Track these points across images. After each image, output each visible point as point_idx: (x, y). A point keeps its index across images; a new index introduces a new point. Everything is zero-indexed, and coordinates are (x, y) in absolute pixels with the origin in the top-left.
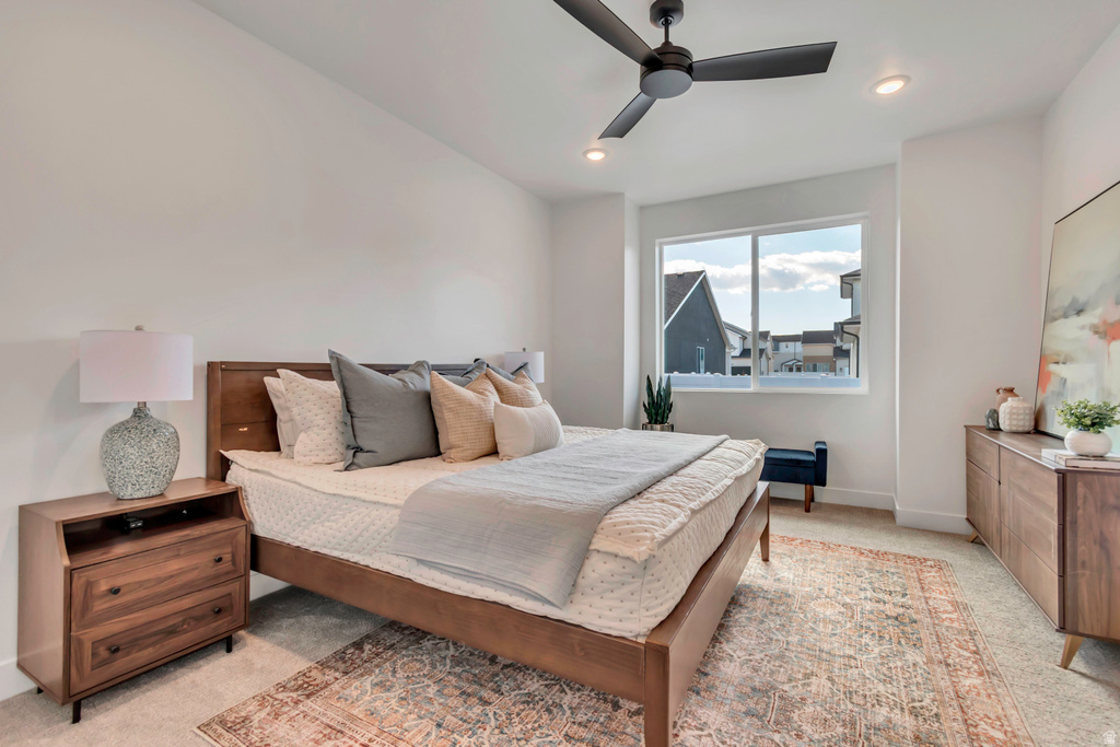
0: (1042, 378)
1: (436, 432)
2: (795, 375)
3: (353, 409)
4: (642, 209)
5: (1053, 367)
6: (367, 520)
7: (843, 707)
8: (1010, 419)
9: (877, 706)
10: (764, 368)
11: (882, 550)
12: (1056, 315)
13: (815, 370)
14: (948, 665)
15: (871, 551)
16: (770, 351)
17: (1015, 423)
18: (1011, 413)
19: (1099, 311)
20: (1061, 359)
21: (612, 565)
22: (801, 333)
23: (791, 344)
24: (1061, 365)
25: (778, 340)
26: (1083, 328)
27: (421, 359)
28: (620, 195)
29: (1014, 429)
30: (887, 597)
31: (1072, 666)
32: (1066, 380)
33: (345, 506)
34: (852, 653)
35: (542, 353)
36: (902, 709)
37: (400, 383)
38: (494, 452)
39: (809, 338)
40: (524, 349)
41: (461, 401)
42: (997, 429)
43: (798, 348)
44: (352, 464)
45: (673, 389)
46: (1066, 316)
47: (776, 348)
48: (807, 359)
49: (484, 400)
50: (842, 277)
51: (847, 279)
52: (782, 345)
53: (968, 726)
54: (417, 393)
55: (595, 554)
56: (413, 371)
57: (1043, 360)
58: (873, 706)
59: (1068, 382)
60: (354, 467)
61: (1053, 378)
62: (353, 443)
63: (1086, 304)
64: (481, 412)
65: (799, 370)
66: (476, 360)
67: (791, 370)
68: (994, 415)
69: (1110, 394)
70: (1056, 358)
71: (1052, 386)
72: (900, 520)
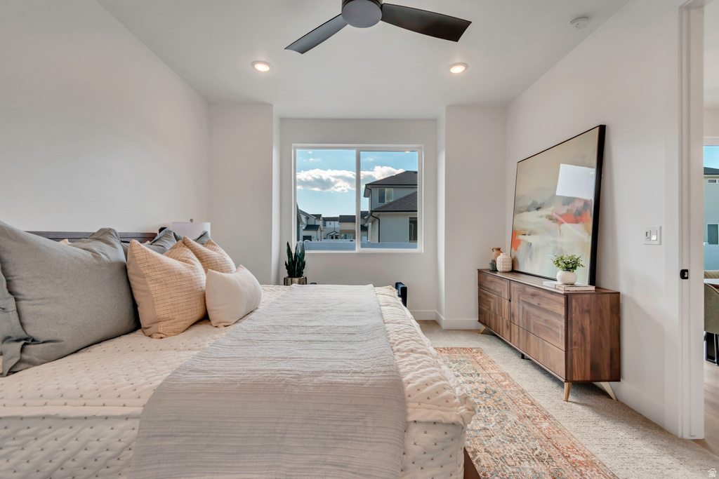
0: (515, 243)
1: (135, 306)
2: (334, 241)
3: (17, 289)
4: (283, 120)
5: (521, 237)
6: (74, 444)
7: (508, 472)
8: (503, 265)
9: (522, 463)
10: (319, 237)
11: (450, 347)
12: (522, 210)
13: (346, 238)
14: (528, 417)
15: (444, 348)
16: (321, 226)
17: (505, 267)
18: (502, 263)
19: (552, 208)
20: (527, 232)
21: (435, 434)
22: (338, 216)
23: (332, 223)
24: (527, 236)
25: (326, 220)
26: (541, 217)
27: (106, 226)
28: (270, 106)
29: (505, 270)
30: (472, 379)
31: (569, 399)
32: (531, 244)
33: (25, 432)
34: (483, 425)
35: (209, 224)
36: (533, 459)
37: (90, 254)
38: (205, 318)
39: (343, 219)
40: (191, 220)
41: (169, 271)
42: (495, 270)
43: (337, 225)
44: (20, 361)
45: (306, 252)
46: (529, 210)
47: (325, 225)
48: (342, 231)
49: (193, 269)
50: (366, 185)
51: (369, 187)
52: (328, 223)
53: (566, 457)
54: (111, 265)
55: (413, 425)
56: (97, 239)
57: (514, 233)
58: (520, 463)
59: (533, 245)
60: (22, 366)
61: (522, 243)
62: (19, 332)
63: (543, 204)
64: (191, 281)
65: (336, 238)
66: (161, 230)
67: (332, 238)
68: (494, 264)
69: (562, 251)
70: (524, 233)
71: (521, 248)
72: (444, 326)
